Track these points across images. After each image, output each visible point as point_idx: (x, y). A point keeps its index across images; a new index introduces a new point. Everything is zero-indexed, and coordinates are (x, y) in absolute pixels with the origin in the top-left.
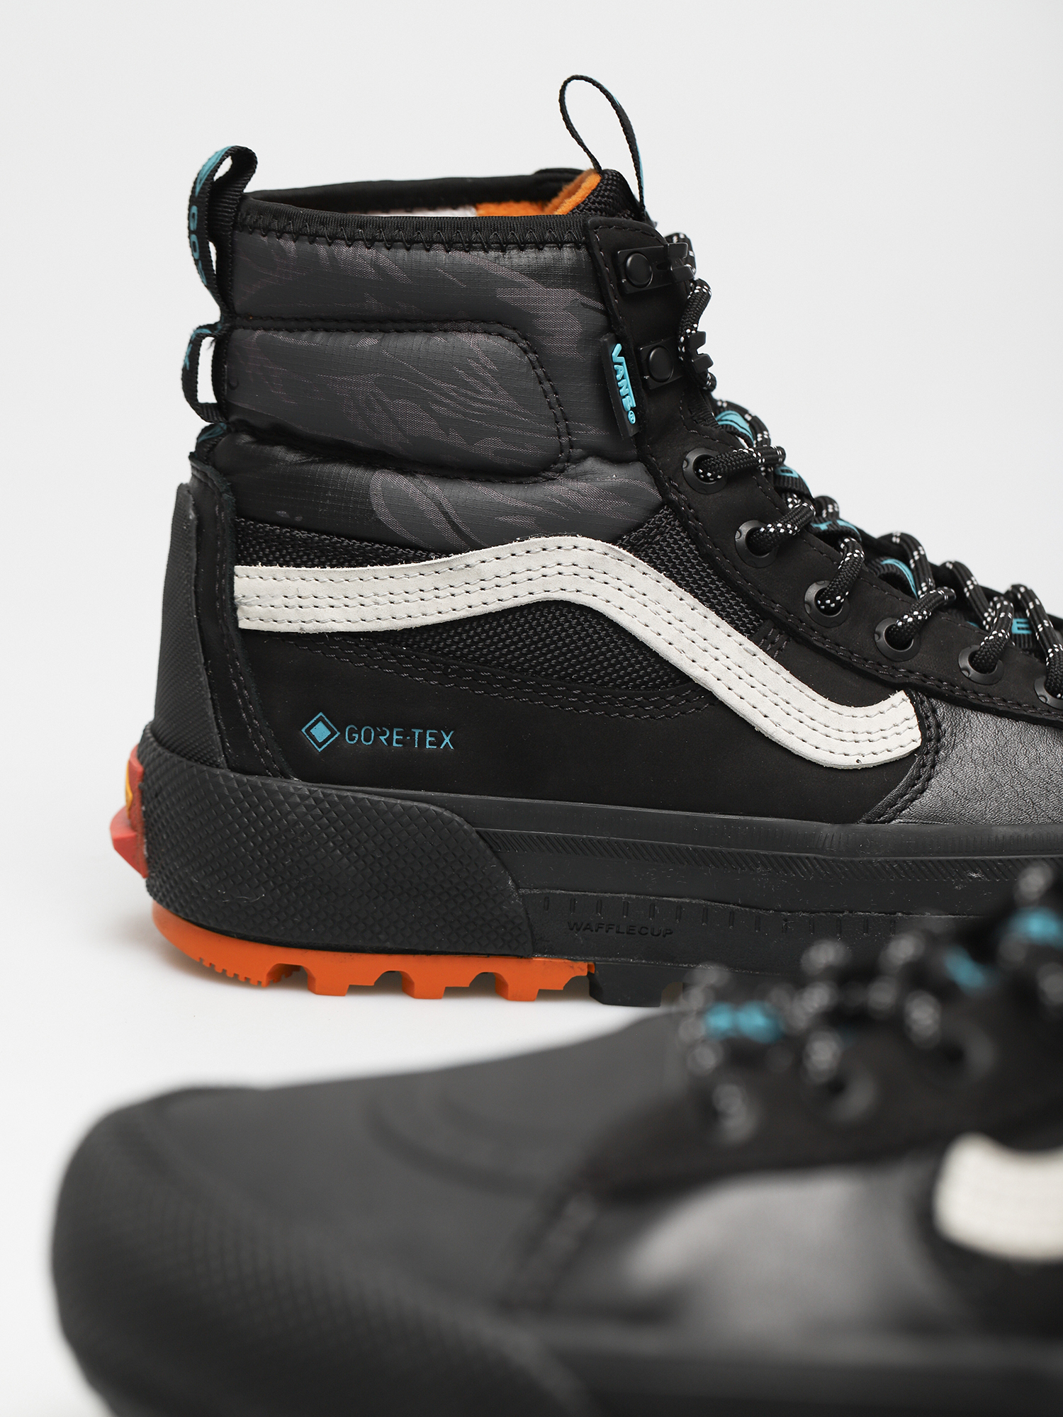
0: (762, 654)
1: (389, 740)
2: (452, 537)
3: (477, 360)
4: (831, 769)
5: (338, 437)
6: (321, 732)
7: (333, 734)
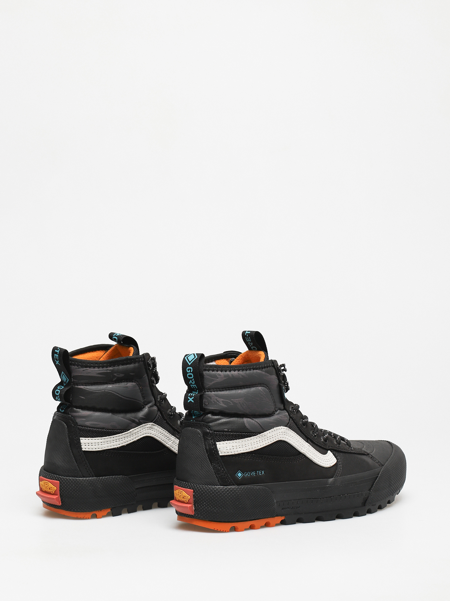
0: (311, 446)
1: (253, 474)
2: (262, 430)
3: (262, 392)
4: (326, 468)
5: (236, 412)
6: (240, 475)
7: (242, 475)
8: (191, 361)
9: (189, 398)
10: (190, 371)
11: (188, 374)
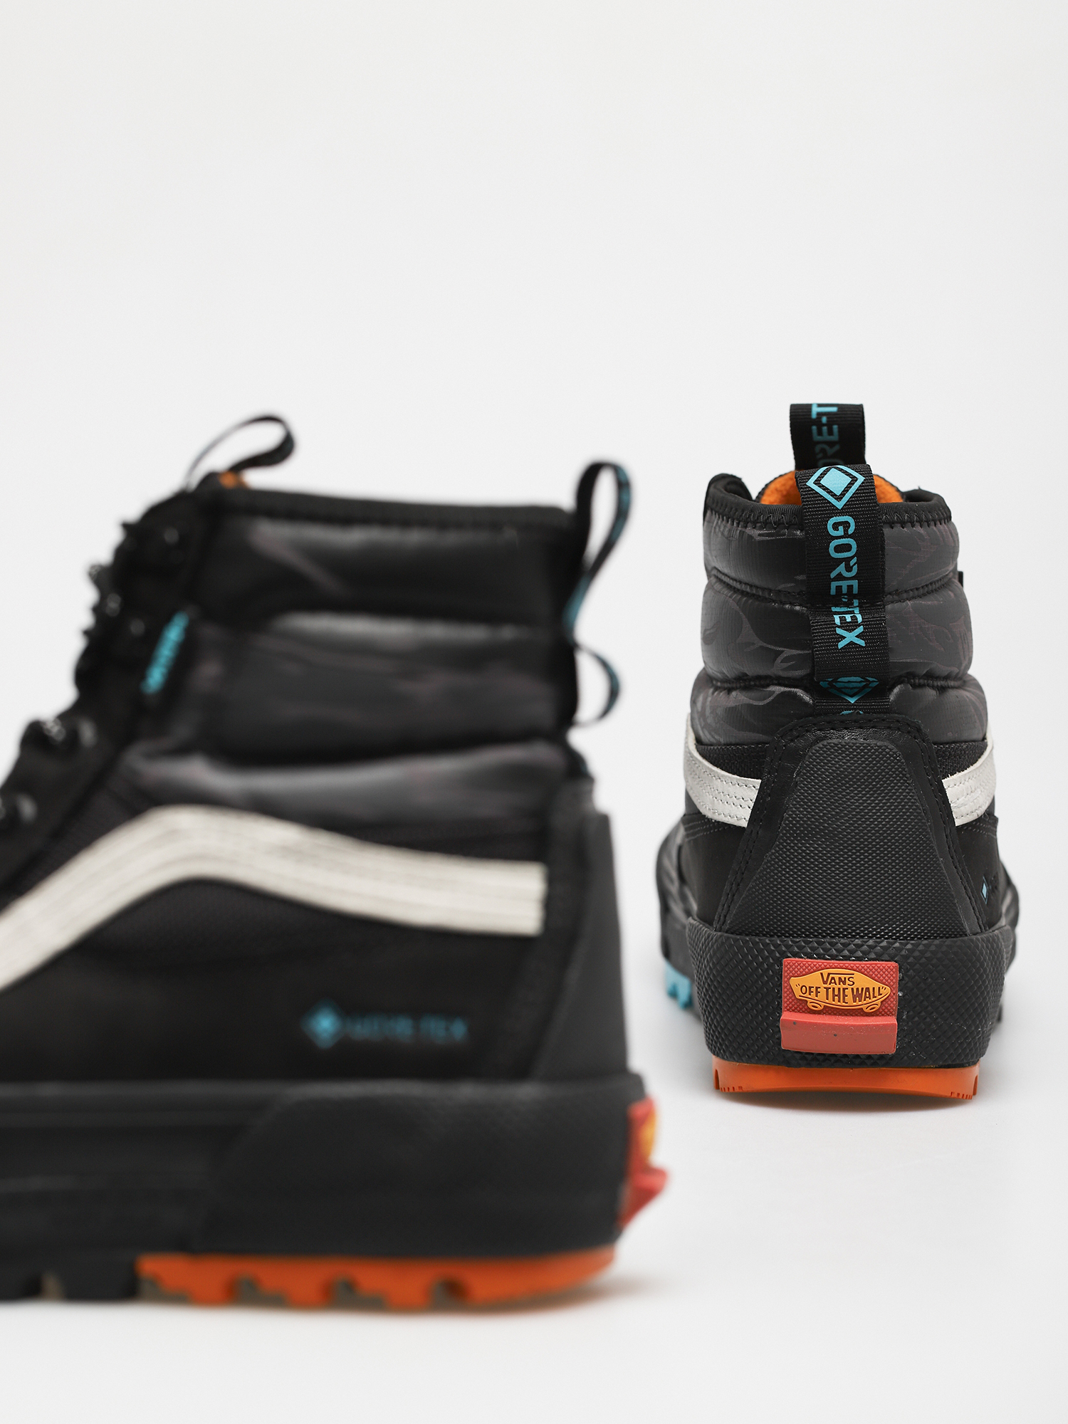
8: (843, 494)
9: (839, 631)
10: (846, 531)
11: (834, 544)
